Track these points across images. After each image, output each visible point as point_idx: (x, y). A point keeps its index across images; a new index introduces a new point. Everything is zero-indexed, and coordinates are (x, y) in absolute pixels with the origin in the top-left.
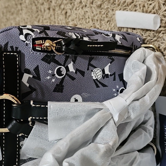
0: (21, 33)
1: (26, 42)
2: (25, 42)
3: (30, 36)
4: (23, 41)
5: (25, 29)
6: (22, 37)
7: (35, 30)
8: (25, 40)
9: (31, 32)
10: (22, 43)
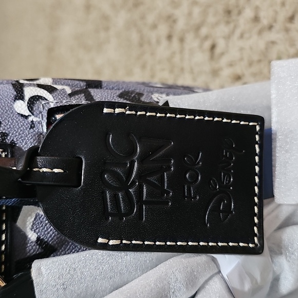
0: (20, 96)
1: (30, 119)
2: (26, 117)
3: (43, 102)
4: (22, 115)
5: (30, 85)
6: (21, 107)
7: (59, 87)
8: (27, 113)
9: (46, 92)
10: (21, 122)
